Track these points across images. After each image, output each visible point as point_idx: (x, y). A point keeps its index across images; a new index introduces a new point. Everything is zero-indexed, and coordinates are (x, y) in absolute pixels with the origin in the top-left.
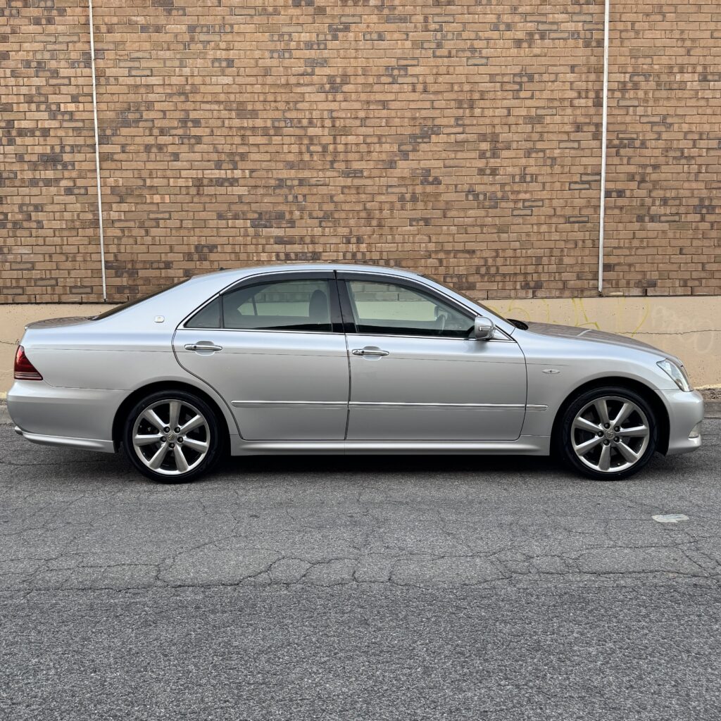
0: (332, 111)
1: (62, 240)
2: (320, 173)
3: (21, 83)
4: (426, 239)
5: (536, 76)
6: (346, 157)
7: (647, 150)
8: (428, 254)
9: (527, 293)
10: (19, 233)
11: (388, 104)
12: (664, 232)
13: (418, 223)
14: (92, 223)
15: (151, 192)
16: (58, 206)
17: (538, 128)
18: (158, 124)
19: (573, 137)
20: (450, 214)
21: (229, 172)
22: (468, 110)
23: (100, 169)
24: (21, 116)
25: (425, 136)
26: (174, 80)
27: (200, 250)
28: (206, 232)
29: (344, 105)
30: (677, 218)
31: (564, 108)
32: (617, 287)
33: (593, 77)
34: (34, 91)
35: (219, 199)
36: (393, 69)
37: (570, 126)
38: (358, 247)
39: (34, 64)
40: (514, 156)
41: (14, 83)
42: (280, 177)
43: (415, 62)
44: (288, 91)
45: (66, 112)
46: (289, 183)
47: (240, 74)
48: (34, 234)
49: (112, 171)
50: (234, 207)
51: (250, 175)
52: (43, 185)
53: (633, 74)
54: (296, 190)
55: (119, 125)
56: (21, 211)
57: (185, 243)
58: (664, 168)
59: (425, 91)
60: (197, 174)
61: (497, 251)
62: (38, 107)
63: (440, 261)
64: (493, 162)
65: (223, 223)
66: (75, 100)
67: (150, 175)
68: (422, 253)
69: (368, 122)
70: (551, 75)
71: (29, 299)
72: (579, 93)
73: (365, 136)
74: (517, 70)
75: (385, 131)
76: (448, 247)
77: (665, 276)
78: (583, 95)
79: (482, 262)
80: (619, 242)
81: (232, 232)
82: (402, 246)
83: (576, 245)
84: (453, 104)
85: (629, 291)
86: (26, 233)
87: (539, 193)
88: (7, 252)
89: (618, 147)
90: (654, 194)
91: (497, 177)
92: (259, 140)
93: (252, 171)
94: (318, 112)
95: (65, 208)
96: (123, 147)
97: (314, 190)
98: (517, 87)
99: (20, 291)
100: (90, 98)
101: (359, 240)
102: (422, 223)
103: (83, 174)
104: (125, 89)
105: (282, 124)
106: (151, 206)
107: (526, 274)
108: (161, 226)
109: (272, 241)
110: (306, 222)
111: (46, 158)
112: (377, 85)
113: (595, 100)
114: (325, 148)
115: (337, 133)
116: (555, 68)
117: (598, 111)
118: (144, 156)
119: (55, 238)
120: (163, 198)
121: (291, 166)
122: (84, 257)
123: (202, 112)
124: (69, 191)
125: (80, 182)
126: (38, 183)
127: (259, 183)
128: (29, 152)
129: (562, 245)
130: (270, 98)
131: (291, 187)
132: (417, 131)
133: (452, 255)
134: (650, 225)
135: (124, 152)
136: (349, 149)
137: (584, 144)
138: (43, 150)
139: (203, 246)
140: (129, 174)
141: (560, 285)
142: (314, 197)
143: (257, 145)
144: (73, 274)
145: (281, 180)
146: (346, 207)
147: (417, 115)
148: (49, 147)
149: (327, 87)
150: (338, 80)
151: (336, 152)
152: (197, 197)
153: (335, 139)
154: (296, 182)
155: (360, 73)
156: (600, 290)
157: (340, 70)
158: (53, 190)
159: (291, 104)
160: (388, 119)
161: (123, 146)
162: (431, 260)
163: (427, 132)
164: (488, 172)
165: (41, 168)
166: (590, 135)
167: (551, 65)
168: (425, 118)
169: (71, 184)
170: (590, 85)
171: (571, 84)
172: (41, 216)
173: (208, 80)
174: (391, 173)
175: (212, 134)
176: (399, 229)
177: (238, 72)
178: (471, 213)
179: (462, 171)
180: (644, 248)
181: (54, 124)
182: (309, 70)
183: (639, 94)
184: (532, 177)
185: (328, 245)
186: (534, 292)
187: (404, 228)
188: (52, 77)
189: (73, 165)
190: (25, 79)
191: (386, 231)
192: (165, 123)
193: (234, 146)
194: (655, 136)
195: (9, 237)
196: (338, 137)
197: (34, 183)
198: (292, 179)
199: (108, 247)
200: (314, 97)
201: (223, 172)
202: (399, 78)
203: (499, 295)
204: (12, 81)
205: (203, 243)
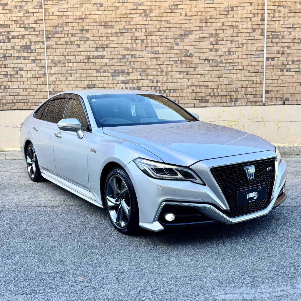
0: (145, 25)
1: (31, 83)
3: (13, 16)
4: (187, 80)
5: (235, 8)
6: (152, 45)
7: (285, 40)
8: (187, 87)
9: (231, 104)
10: (13, 80)
11: (169, 21)
12: (292, 76)
13: (183, 73)
14: (43, 75)
15: (68, 62)
16: (29, 68)
17: (236, 31)
18: (71, 32)
19: (251, 34)
20: (197, 69)
21: (101, 52)
22: (205, 24)
24: (13, 30)
25: (186, 35)
26: (78, 13)
27: (89, 86)
28: (92, 78)
29: (150, 22)
30: (298, 70)
31: (247, 22)
32: (272, 101)
33: (260, 8)
34: (18, 19)
35: (97, 64)
36: (172, 6)
37: (250, 30)
38: (157, 84)
39: (18, 8)
40: (225, 43)
41: (10, 16)
42: (123, 54)
43: (181, 3)
44: (126, 16)
45: (32, 28)
46: (127, 57)
47: (106, 10)
50: (103, 68)
52: (22, 59)
53: (278, 6)
54: (130, 60)
55: (54, 33)
56: (13, 71)
58: (292, 48)
59: (186, 15)
60: (88, 53)
61: (218, 85)
62: (20, 26)
63: (193, 90)
64: (216, 46)
65: (99, 75)
66: (36, 22)
67: (67, 54)
68: (185, 87)
69: (161, 30)
70: (242, 7)
71: (17, 108)
72: (254, 15)
73: (160, 36)
74: (226, 5)
75: (169, 33)
76: (197, 84)
77: (293, 96)
78: (256, 16)
79: (211, 91)
80: (272, 81)
81: (103, 78)
82: (176, 84)
83: (253, 82)
84: (198, 21)
85: (277, 103)
87: (236, 59)
88: (8, 88)
89: (272, 39)
90: (288, 59)
91: (218, 53)
94: (139, 26)
97: (138, 60)
98: (226, 13)
99: (13, 105)
100: (42, 21)
101: (158, 82)
102: (185, 73)
103: (39, 54)
104: (57, 17)
105: (124, 31)
106: (68, 67)
107: (231, 95)
108: (72, 76)
109: (120, 82)
111: (24, 48)
112: (165, 13)
113: (262, 18)
114: (142, 41)
116: (243, 4)
117: (263, 23)
118: (65, 46)
120: (73, 64)
121: (128, 49)
122: (40, 90)
123: (89, 26)
124: (33, 61)
125: (38, 58)
126: (20, 58)
127: (114, 57)
128: (17, 45)
129: (247, 82)
130: (119, 20)
131: (128, 59)
132: (183, 33)
133: (198, 88)
134: (286, 73)
135: (56, 44)
136: (153, 42)
137: (256, 38)
138: (22, 44)
139: (91, 85)
140: (59, 54)
141: (246, 100)
142: (138, 63)
143: (113, 40)
144: (36, 97)
145: (123, 55)
146: (152, 67)
147: (183, 26)
148: (25, 43)
149: (143, 14)
150: (148, 11)
151: (147, 43)
152: (88, 63)
154: (130, 56)
155: (157, 8)
156: (264, 102)
157: (149, 7)
158: (27, 61)
159: (128, 22)
160: (169, 28)
162: (189, 90)
163: (187, 33)
164: (214, 50)
165: (22, 52)
166: (259, 34)
167: (242, 3)
168: (186, 27)
169: (34, 58)
170: (259, 11)
171: (251, 11)
172: (22, 72)
173: (92, 13)
174: (171, 52)
175: (94, 36)
176: (175, 76)
177: (105, 9)
178: (206, 69)
179: (202, 51)
180: (284, 83)
181: (27, 33)
182: (135, 7)
183: (281, 15)
184: (233, 53)
185: (144, 84)
186: (234, 104)
187: (177, 76)
188: (26, 13)
190: (15, 14)
191: (169, 77)
192: (74, 32)
193: (103, 41)
194: (289, 33)
196: (148, 36)
197: (19, 58)
200: (137, 19)
201: (99, 52)
202: (174, 10)
203: (219, 105)
204: (9, 15)
205: (90, 83)
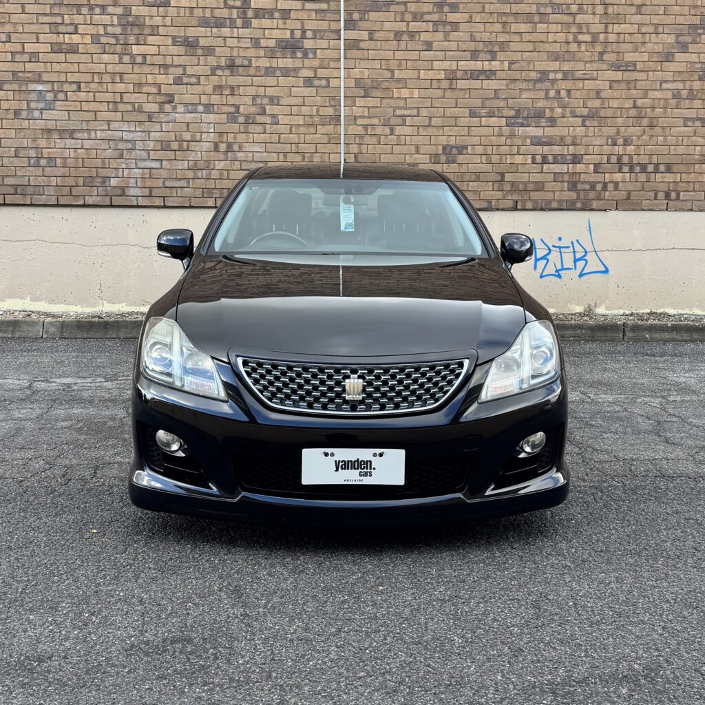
2: (588, 65)
23: (345, 58)
48: (268, 131)
49: (357, 61)
51: (509, 67)
57: (433, 143)
86: (259, 128)
92: (523, 27)
93: (512, 63)
95: (304, 102)
96: (370, 34)
110: (568, 120)
115: (609, 21)
119: (291, 135)
153: (606, 27)
161: (371, 32)
189: (315, 53)
195: (240, 132)
198: (555, 72)
199: (348, 147)
